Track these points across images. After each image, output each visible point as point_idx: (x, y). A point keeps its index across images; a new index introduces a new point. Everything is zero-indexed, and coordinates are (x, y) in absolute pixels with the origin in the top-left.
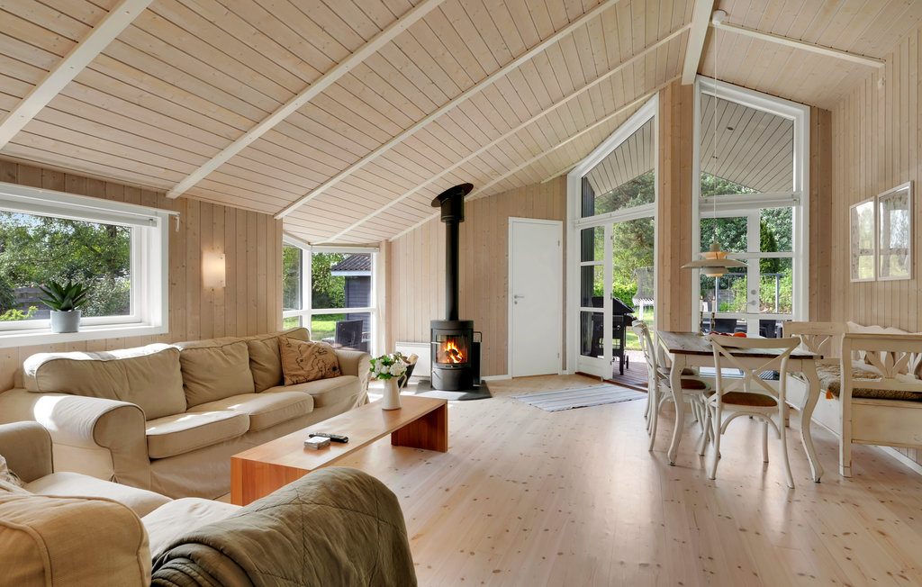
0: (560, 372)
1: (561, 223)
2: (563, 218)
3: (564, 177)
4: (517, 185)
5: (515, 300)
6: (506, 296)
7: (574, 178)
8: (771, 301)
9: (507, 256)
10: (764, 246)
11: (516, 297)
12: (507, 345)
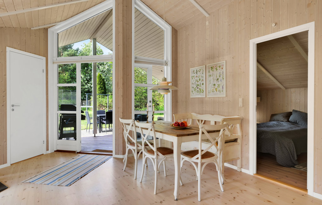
0: (45, 152)
1: (45, 58)
2: (46, 55)
3: (46, 30)
4: (14, 25)
5: (12, 108)
6: (4, 105)
7: (53, 32)
8: (105, 105)
9: (5, 75)
10: (101, 84)
11: (13, 106)
12: (6, 141)
